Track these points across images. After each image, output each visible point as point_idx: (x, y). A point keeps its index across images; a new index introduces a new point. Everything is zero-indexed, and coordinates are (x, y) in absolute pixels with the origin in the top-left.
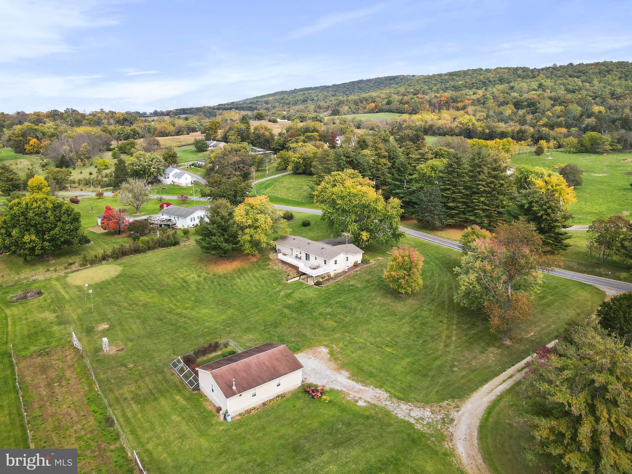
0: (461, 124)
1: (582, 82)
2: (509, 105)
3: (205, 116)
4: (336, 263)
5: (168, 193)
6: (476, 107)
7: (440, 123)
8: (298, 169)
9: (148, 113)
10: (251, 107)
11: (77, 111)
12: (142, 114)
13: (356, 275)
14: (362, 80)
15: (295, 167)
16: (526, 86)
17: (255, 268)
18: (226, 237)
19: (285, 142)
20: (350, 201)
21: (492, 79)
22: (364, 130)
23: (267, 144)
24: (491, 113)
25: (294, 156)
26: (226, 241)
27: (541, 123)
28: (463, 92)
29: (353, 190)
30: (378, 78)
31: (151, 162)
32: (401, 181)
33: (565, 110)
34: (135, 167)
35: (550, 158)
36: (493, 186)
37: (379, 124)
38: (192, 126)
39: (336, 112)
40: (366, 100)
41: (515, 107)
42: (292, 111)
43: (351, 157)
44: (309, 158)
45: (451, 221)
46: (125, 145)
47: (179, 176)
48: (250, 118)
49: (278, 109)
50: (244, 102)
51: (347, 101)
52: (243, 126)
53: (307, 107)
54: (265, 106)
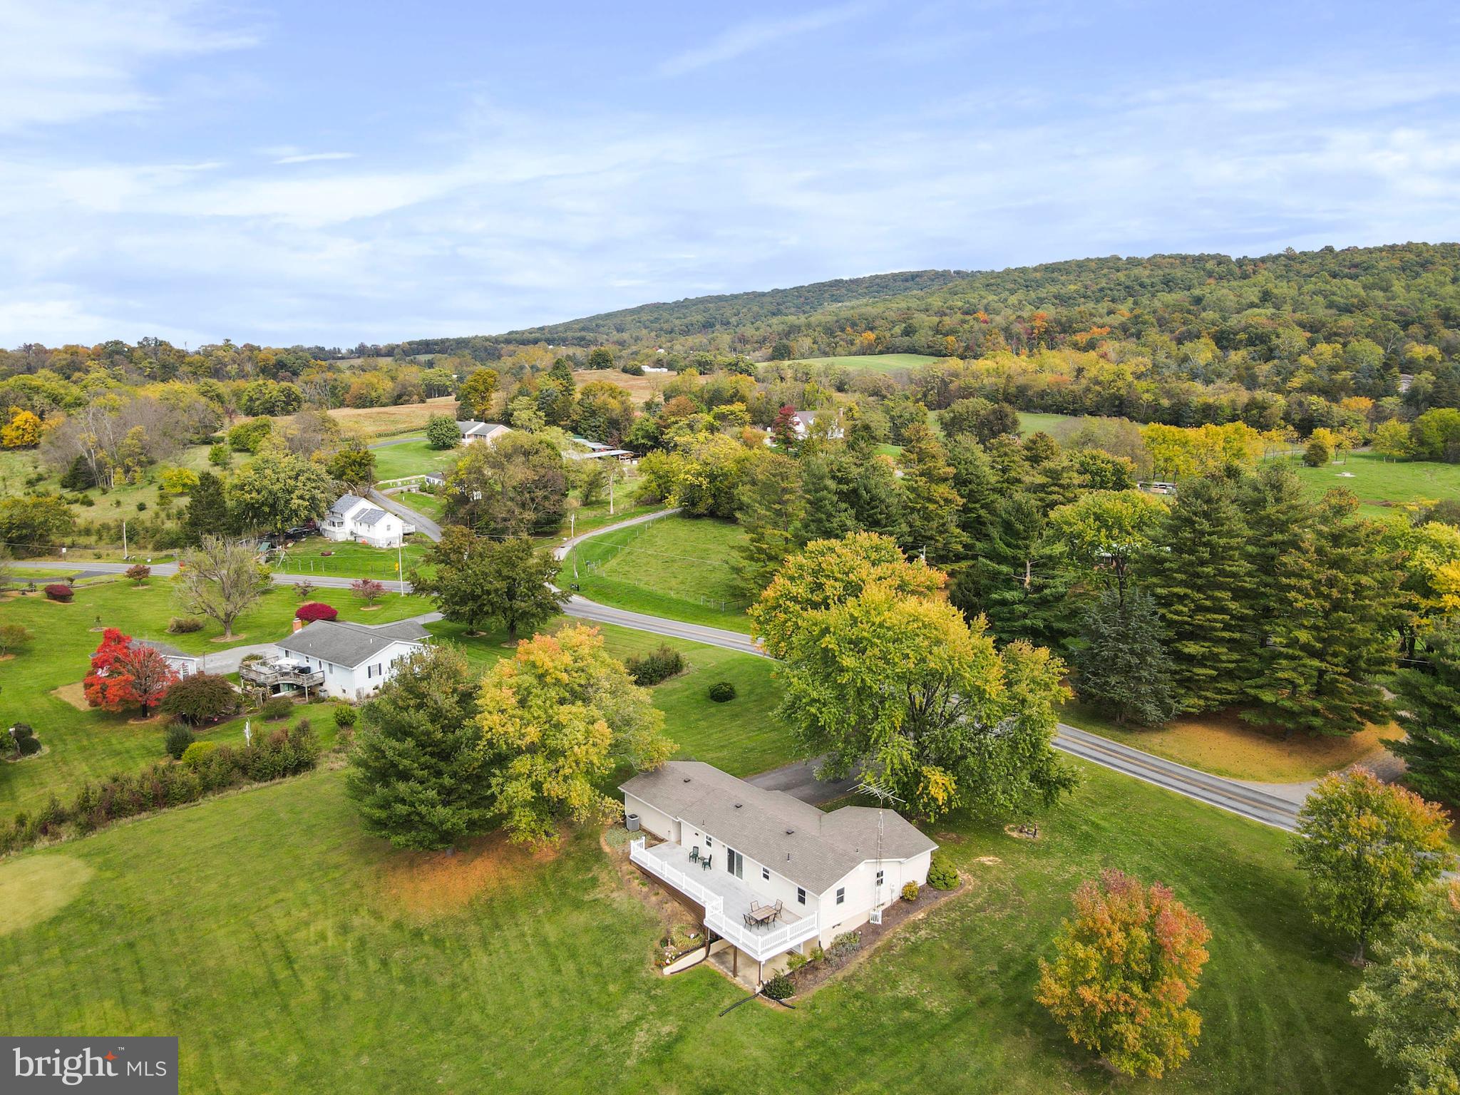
0: (1098, 383)
1: (1365, 287)
2: (1202, 340)
3: (475, 358)
4: (840, 900)
5: (332, 568)
6: (1124, 343)
7: (1045, 380)
8: (694, 504)
9: (344, 351)
10: (583, 339)
11: (167, 344)
12: (330, 352)
13: (915, 949)
14: (841, 281)
15: (687, 500)
16: (1232, 297)
17: (548, 894)
18: (447, 781)
19: (663, 427)
20: (884, 658)
21: (1147, 281)
22: (858, 395)
23: (615, 433)
24: (1161, 357)
25: (684, 469)
26: (448, 797)
27: (1296, 382)
28: (1082, 308)
29: (892, 618)
30: (877, 277)
31: (292, 482)
32: (1017, 563)
33: (1345, 352)
34: (247, 496)
35: (1348, 475)
36: (1335, 593)
37: (892, 381)
38: (437, 381)
39: (781, 353)
40: (854, 325)
41: (1216, 344)
42: (678, 347)
43: (850, 481)
44: (725, 475)
45: (1192, 703)
46: (248, 430)
47: (369, 519)
48: (578, 364)
49: (644, 343)
50: (567, 326)
51: (809, 326)
52: (553, 386)
53: (713, 339)
54: (616, 336)
